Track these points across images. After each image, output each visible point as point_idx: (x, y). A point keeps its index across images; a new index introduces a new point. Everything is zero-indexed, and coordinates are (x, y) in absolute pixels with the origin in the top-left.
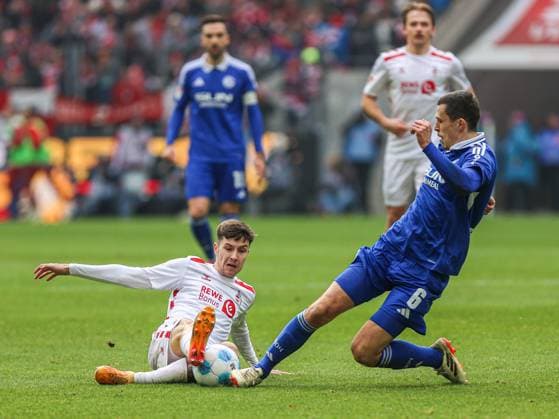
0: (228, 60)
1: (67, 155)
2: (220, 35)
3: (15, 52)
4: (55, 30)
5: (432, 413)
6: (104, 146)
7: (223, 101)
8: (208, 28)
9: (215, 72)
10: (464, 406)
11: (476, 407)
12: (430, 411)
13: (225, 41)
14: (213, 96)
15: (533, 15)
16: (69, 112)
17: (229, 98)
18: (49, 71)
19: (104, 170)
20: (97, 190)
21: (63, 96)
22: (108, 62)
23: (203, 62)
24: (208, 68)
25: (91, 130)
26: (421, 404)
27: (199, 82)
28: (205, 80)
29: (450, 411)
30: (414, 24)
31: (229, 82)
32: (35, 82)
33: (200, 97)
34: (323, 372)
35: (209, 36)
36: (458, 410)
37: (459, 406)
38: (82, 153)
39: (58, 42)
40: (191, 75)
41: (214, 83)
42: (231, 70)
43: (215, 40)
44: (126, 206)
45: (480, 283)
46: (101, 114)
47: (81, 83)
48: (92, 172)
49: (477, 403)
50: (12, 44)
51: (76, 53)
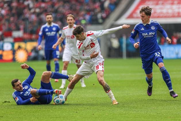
0: (53, 24)
1: (26, 46)
2: (51, 18)
3: (13, 22)
4: (22, 17)
7: (53, 34)
8: (48, 16)
9: (50, 27)
13: (52, 19)
14: (51, 33)
16: (26, 36)
17: (55, 33)
18: (22, 27)
19: (35, 50)
20: (33, 54)
21: (25, 32)
22: (36, 24)
23: (47, 25)
24: (48, 26)
25: (31, 40)
27: (47, 30)
30: (69, 20)
31: (54, 29)
32: (18, 29)
33: (47, 33)
35: (48, 18)
38: (30, 46)
39: (24, 20)
40: (44, 29)
41: (51, 30)
42: (54, 26)
43: (49, 19)
46: (34, 37)
47: (29, 30)
48: (32, 50)
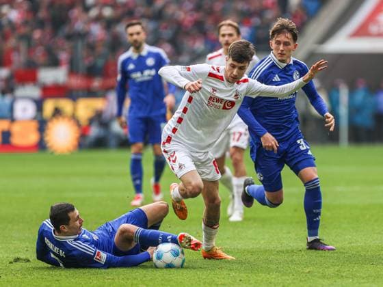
1: (75, 109)
2: (138, 33)
3: (41, 44)
4: (66, 30)
5: (309, 272)
6: (98, 104)
7: (149, 75)
9: (140, 57)
10: (329, 267)
11: (337, 268)
12: (308, 271)
14: (142, 73)
15: (372, 18)
16: (76, 82)
17: (153, 72)
18: (63, 56)
19: (99, 118)
20: (94, 131)
21: (72, 71)
22: (101, 50)
25: (90, 93)
26: (303, 266)
27: (131, 67)
28: (135, 64)
29: (321, 270)
30: (224, 35)
31: (150, 62)
32: (54, 63)
33: (134, 76)
34: (239, 246)
35: (132, 35)
36: (326, 270)
37: (326, 268)
38: (85, 108)
39: (69, 37)
43: (135, 37)
44: (113, 142)
45: (339, 189)
46: (97, 83)
47: (84, 64)
49: (338, 266)
50: (40, 38)
51: (80, 44)
